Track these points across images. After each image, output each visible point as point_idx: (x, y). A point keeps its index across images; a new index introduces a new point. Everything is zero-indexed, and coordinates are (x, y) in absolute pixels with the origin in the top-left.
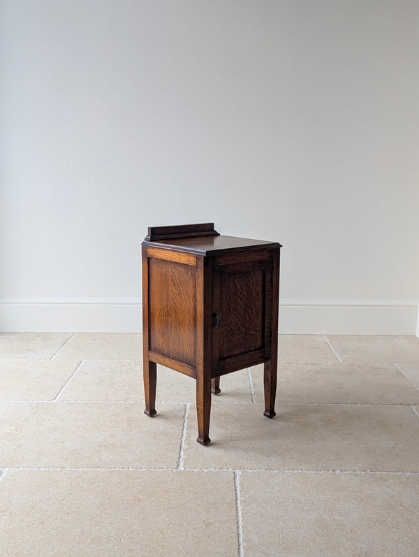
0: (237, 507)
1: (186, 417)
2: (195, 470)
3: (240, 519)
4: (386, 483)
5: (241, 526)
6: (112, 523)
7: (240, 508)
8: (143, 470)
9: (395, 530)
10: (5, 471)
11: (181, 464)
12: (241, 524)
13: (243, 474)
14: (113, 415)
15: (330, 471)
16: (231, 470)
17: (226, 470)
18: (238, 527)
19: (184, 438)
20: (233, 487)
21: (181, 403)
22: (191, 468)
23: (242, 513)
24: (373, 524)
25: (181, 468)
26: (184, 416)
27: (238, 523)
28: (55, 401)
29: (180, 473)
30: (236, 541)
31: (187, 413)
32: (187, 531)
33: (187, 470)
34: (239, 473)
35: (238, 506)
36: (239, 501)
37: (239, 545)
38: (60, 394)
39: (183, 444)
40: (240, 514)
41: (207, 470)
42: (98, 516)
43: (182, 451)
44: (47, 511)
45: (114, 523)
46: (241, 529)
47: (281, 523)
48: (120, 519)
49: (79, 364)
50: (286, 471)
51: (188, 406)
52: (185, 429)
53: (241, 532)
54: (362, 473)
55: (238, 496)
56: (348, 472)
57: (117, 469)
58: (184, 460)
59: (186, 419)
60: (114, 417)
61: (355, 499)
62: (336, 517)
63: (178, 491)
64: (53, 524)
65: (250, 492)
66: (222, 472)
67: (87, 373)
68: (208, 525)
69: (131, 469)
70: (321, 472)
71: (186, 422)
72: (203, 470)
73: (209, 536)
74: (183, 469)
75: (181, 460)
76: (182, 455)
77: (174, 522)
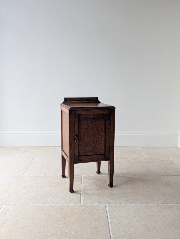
0: (108, 220)
2: (88, 204)
3: (110, 225)
4: (172, 209)
5: (110, 228)
6: (53, 228)
7: (109, 221)
8: (65, 204)
10: (4, 206)
11: (82, 202)
12: (110, 227)
13: (109, 206)
15: (147, 204)
16: (104, 204)
17: (101, 204)
19: (82, 191)
20: (106, 211)
21: (79, 176)
23: (111, 223)
25: (82, 203)
26: (81, 181)
27: (109, 227)
28: (23, 175)
29: (82, 206)
30: (109, 235)
32: (87, 231)
33: (85, 204)
34: (107, 205)
35: (109, 219)
36: (108, 217)
37: (111, 237)
39: (82, 193)
40: (110, 223)
41: (93, 204)
42: (46, 225)
43: (82, 196)
44: (24, 223)
45: (54, 228)
46: (111, 230)
47: (128, 227)
48: (57, 226)
49: (33, 160)
50: (128, 204)
51: (82, 177)
52: (82, 187)
53: (111, 231)
54: (162, 205)
55: (108, 215)
56: (155, 204)
57: (54, 204)
58: (83, 200)
59: (82, 183)
60: (50, 182)
61: (159, 216)
62: (152, 224)
63: (81, 213)
64: (27, 229)
65: (113, 213)
66: (100, 205)
67: (37, 164)
68: (96, 228)
69: (59, 204)
70: (144, 205)
71: (82, 184)
72: (92, 204)
73: (97, 233)
74: (83, 204)
75: (81, 200)
76: (82, 198)
77: (81, 227)
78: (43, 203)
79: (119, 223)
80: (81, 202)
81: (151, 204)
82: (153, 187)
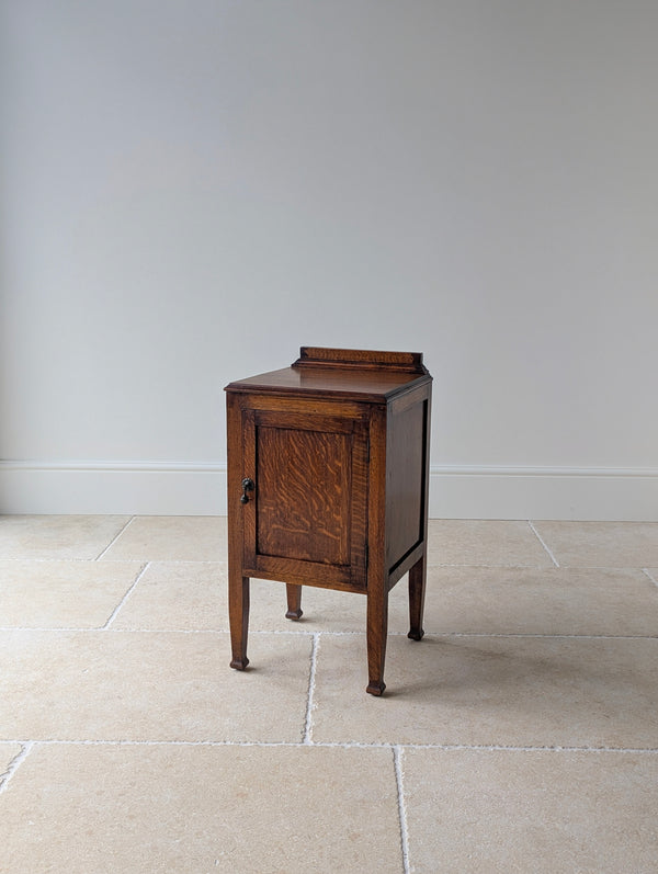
0: (399, 807)
1: (314, 658)
2: (331, 745)
3: (405, 826)
4: (636, 769)
5: (406, 840)
6: (201, 833)
7: (404, 810)
8: (248, 744)
9: (652, 847)
10: (30, 745)
11: (309, 735)
12: (406, 835)
13: (407, 753)
14: (198, 653)
15: (547, 749)
16: (387, 745)
17: (380, 745)
18: (402, 842)
19: (312, 691)
20: (393, 774)
21: (305, 633)
22: (325, 741)
23: (408, 818)
24: (617, 838)
25: (309, 741)
26: (311, 656)
27: (401, 833)
28: (106, 628)
29: (307, 750)
30: (399, 865)
31: (316, 650)
32: (321, 847)
33: (318, 745)
34: (400, 750)
35: (402, 805)
36: (402, 796)
37: (404, 872)
38: (114, 617)
39: (310, 703)
40: (404, 820)
41: (349, 746)
42: (178, 822)
43: (309, 713)
44: (98, 813)
45: (205, 833)
46: (406, 844)
47: (470, 835)
48: (214, 827)
49: (142, 568)
50: (476, 747)
51: (317, 639)
52: (313, 677)
53: (407, 850)
54: (598, 751)
55: (401, 789)
56: (575, 750)
57: (207, 743)
58: (314, 728)
59: (315, 660)
60: (200, 656)
61: (587, 794)
62: (557, 825)
63: (305, 780)
64: (108, 834)
65: (418, 782)
66: (375, 749)
67: (156, 584)
68: (354, 837)
69: (228, 743)
70: (532, 749)
71: (315, 665)
72: (345, 745)
73: (356, 856)
74: (311, 743)
75: (308, 728)
76: (309, 719)
77: (299, 833)
79: (439, 821)
80: (307, 734)
81: (558, 749)
82: (572, 682)
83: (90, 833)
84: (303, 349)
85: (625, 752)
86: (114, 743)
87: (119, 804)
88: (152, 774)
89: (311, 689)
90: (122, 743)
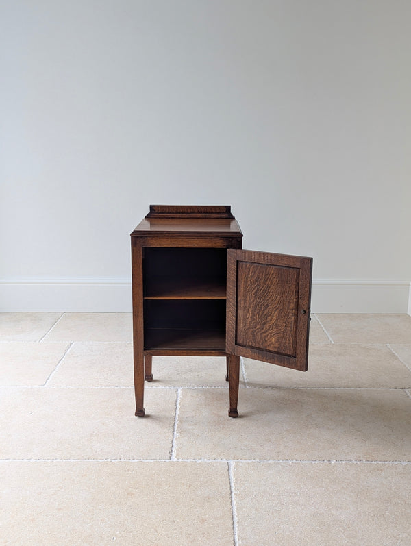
0: (232, 501)
1: (178, 404)
2: (188, 461)
3: (235, 514)
5: (236, 523)
6: (104, 520)
7: (234, 503)
8: (135, 461)
9: (394, 525)
11: (174, 454)
12: (236, 519)
13: (237, 465)
15: (326, 462)
16: (224, 460)
17: (219, 460)
18: (233, 524)
19: (176, 426)
20: (228, 479)
21: (172, 388)
22: (184, 458)
23: (237, 508)
25: (174, 459)
26: (176, 403)
28: (45, 386)
29: (173, 464)
30: (231, 539)
31: (179, 398)
32: (181, 528)
33: (180, 460)
34: (232, 463)
35: (233, 499)
36: (233, 494)
37: (235, 543)
38: (50, 379)
39: (175, 433)
40: (235, 509)
41: (200, 461)
42: (90, 512)
43: (174, 440)
44: (38, 507)
45: (107, 519)
46: (236, 525)
47: (277, 519)
48: (112, 515)
49: (69, 346)
50: (281, 461)
52: (177, 416)
53: (236, 529)
54: (358, 463)
55: (233, 489)
56: (344, 462)
57: (109, 460)
58: (177, 450)
59: (178, 406)
62: (332, 512)
63: (171, 484)
64: (44, 521)
65: (244, 484)
66: (217, 463)
68: (203, 521)
69: (122, 460)
70: (316, 462)
71: (178, 409)
72: (197, 460)
73: (204, 533)
74: (176, 460)
75: (173, 450)
76: (174, 443)
77: (167, 519)
78: (85, 457)
79: (257, 510)
80: (173, 453)
81: (333, 462)
82: (342, 418)
83: (33, 520)
84: (151, 207)
85: (375, 463)
86: (49, 461)
87: (52, 501)
88: (73, 480)
89: (176, 424)
90: (55, 461)
